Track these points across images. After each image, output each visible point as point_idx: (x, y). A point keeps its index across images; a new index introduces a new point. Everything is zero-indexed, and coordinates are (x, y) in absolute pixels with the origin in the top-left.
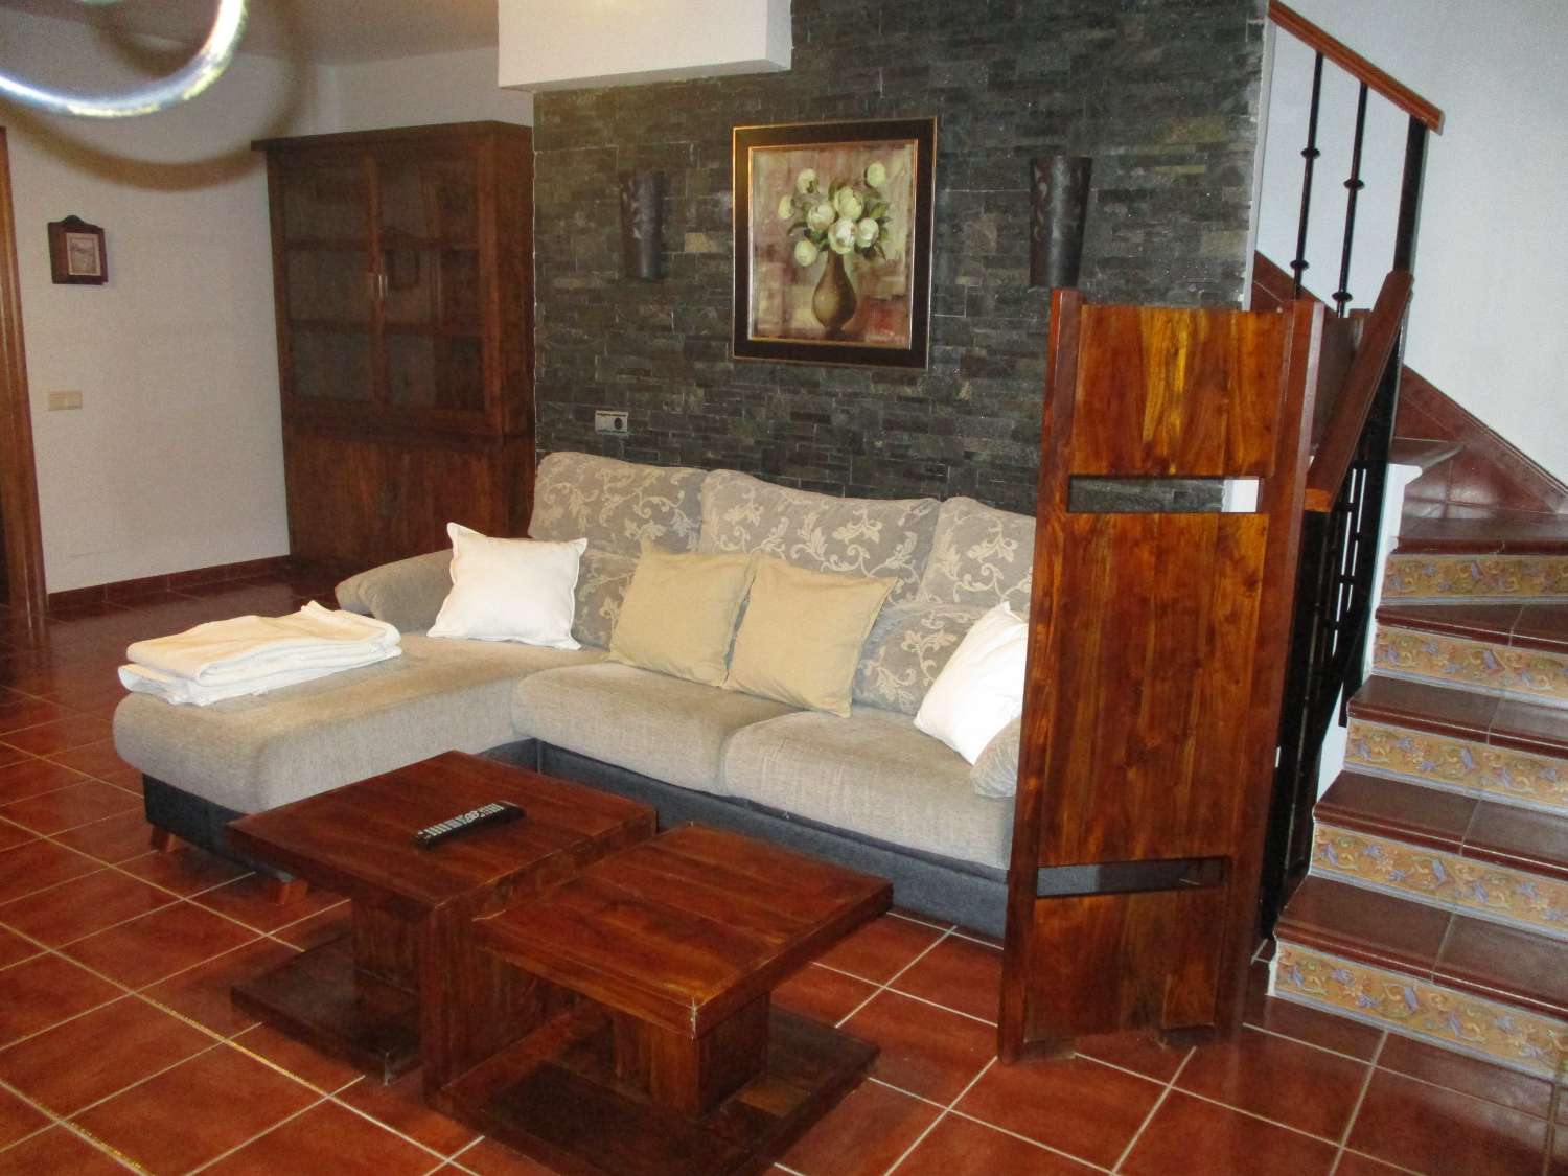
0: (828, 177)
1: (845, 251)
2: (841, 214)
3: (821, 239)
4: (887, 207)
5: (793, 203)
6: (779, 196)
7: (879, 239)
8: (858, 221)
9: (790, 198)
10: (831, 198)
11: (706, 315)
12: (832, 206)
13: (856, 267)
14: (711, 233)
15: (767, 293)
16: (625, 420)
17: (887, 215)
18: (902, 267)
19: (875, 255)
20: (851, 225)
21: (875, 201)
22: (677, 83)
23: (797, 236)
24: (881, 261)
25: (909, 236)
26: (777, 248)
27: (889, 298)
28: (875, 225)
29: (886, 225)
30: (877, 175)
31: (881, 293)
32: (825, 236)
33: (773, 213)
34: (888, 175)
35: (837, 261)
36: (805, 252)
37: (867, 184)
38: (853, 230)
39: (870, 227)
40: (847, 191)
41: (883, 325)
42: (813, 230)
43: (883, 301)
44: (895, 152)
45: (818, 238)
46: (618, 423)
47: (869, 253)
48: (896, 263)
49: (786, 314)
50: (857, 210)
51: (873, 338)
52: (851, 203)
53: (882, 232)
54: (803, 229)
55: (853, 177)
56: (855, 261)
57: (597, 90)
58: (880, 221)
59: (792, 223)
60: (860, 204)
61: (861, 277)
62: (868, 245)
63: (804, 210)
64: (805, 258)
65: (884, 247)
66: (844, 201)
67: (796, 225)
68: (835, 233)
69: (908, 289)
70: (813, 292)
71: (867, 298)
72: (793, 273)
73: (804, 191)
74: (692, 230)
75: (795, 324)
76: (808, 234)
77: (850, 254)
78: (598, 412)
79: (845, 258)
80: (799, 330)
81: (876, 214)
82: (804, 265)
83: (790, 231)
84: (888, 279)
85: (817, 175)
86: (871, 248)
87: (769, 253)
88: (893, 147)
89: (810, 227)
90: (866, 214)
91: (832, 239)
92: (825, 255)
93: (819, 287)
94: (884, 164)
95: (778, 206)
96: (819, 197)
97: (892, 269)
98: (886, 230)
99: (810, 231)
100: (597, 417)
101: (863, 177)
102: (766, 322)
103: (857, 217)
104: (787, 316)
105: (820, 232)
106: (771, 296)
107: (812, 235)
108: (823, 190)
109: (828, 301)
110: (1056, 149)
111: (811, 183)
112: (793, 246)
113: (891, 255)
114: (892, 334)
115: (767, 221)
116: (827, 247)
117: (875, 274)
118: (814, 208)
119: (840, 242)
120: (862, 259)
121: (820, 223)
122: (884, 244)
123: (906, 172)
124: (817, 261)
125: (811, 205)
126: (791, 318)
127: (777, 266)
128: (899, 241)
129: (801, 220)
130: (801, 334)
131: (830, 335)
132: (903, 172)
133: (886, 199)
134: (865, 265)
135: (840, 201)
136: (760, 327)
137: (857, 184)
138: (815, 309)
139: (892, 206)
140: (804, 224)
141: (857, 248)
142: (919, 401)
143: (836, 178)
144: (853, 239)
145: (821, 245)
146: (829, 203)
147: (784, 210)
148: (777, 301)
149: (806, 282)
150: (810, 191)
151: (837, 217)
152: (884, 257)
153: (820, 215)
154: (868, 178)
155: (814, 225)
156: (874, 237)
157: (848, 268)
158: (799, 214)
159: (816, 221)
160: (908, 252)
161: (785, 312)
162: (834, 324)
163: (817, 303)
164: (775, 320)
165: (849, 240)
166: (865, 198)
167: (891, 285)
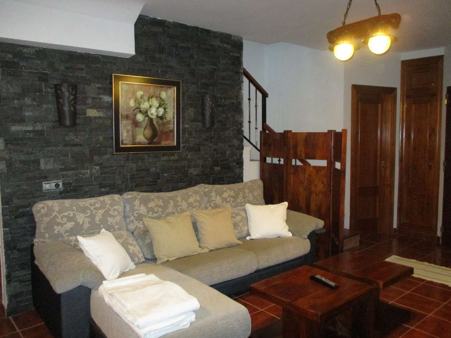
0: (147, 94)
1: (154, 117)
2: (152, 106)
3: (145, 113)
4: (167, 104)
5: (135, 101)
6: (130, 98)
7: (164, 114)
8: (158, 108)
9: (134, 100)
10: (149, 101)
11: (99, 138)
12: (149, 103)
13: (157, 122)
14: (99, 110)
15: (126, 130)
16: (61, 184)
17: (167, 107)
18: (172, 122)
19: (163, 118)
20: (155, 109)
21: (163, 103)
22: (80, 53)
23: (137, 112)
24: (165, 120)
25: (174, 113)
26: (129, 115)
27: (168, 131)
28: (163, 110)
29: (167, 110)
30: (164, 95)
31: (165, 130)
32: (147, 112)
33: (128, 104)
34: (167, 95)
35: (151, 120)
36: (140, 117)
37: (160, 97)
38: (156, 111)
39: (161, 110)
40: (154, 99)
41: (166, 140)
42: (143, 110)
43: (167, 132)
44: (169, 89)
45: (144, 113)
46: (57, 185)
47: (161, 118)
48: (170, 121)
49: (134, 137)
50: (157, 105)
51: (164, 143)
52: (155, 103)
53: (165, 112)
54: (139, 110)
55: (156, 95)
56: (157, 120)
57: (36, 47)
58: (165, 109)
59: (135, 108)
60: (158, 103)
61: (159, 125)
62: (161, 115)
63: (139, 104)
64: (140, 119)
65: (166, 117)
66: (153, 102)
67: (137, 108)
68: (150, 111)
69: (174, 128)
70: (143, 130)
71: (161, 132)
72: (136, 124)
73: (139, 98)
74: (90, 108)
75: (137, 140)
76: (140, 111)
77: (155, 118)
78: (43, 183)
79: (154, 119)
80: (138, 142)
81: (163, 106)
82: (140, 121)
83: (134, 110)
84: (168, 126)
85: (144, 93)
86: (162, 116)
87: (127, 117)
88: (168, 87)
89: (141, 109)
90: (160, 106)
91: (149, 113)
92: (147, 118)
93: (145, 128)
94: (165, 92)
95: (129, 101)
96: (144, 100)
97: (169, 123)
98: (166, 111)
99: (141, 110)
100: (43, 184)
101: (159, 95)
102: (127, 140)
103: (157, 107)
104: (134, 138)
105: (145, 111)
106: (128, 132)
107: (142, 111)
108: (146, 98)
109: (148, 133)
110: (207, 93)
111: (141, 95)
112: (136, 115)
113: (168, 119)
114: (170, 142)
115: (125, 107)
116: (147, 116)
117: (164, 124)
118: (142, 103)
119: (152, 114)
120: (159, 120)
121: (145, 108)
122: (166, 115)
123: (172, 95)
124: (144, 120)
125: (141, 102)
126: (136, 138)
127: (130, 122)
128: (171, 114)
129: (138, 107)
130: (139, 143)
131: (149, 143)
132: (171, 95)
133: (166, 102)
134: (160, 122)
135: (152, 102)
136: (124, 142)
137: (157, 97)
138: (144, 136)
139: (168, 105)
140: (139, 108)
141: (157, 116)
142: (177, 160)
143: (150, 95)
144: (156, 114)
145: (145, 115)
146: (148, 102)
147: (132, 103)
148: (130, 133)
149: (140, 127)
150: (141, 98)
151: (151, 107)
152: (166, 119)
153: (145, 106)
154: (161, 96)
155: (143, 109)
156: (163, 113)
157: (155, 123)
158: (137, 105)
159: (144, 107)
160: (174, 118)
161: (133, 137)
162: (151, 140)
163: (145, 133)
164: (130, 139)
165: (155, 114)
166: (160, 101)
167: (169, 127)
